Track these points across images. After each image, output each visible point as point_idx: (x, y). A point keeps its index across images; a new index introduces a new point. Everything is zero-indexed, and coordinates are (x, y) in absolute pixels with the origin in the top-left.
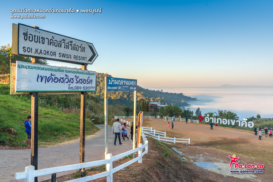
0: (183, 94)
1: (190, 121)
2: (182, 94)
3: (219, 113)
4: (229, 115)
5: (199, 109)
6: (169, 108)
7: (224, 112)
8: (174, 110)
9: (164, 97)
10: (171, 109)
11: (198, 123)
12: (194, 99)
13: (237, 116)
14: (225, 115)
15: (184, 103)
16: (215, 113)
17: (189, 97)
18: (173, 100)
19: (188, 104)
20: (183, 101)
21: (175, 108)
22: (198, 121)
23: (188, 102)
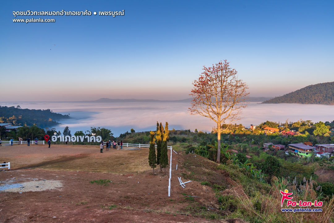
0: (51, 111)
1: (34, 142)
2: (49, 110)
3: (92, 131)
4: (103, 133)
5: (67, 128)
6: (25, 130)
7: (98, 129)
8: (32, 132)
9: (21, 116)
10: (27, 131)
11: (44, 144)
12: (66, 117)
13: (111, 133)
14: (99, 132)
15: (52, 122)
16: (88, 131)
17: (59, 114)
18: (36, 119)
19: (58, 123)
20: (50, 120)
21: (33, 130)
22: (44, 141)
23: (59, 120)
